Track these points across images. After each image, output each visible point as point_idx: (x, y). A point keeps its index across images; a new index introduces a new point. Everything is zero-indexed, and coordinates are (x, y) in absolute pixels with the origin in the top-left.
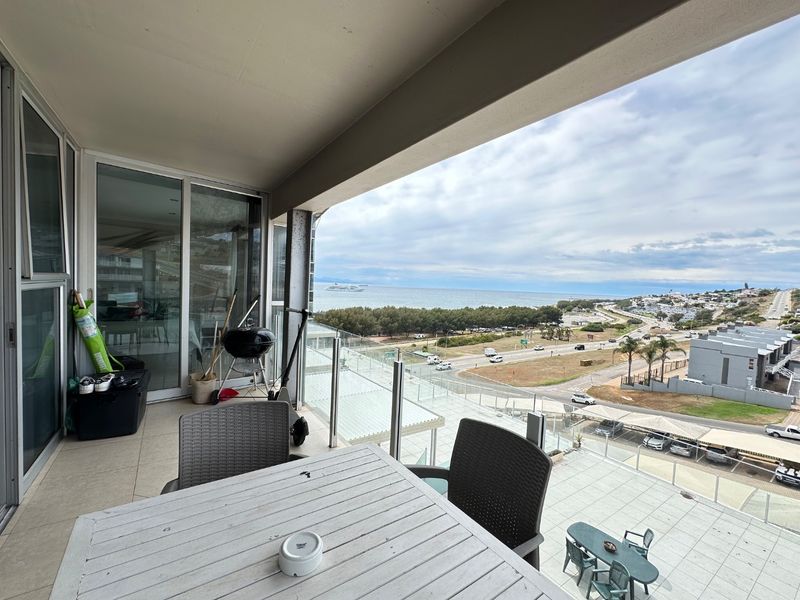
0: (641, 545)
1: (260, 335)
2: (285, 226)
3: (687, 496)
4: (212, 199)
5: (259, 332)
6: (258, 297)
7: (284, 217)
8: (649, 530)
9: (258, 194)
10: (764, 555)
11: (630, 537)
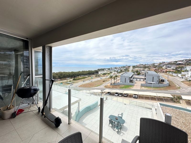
0: (121, 116)
1: (33, 89)
2: (42, 51)
3: (125, 104)
4: (6, 39)
5: (32, 88)
6: (29, 75)
7: (41, 48)
8: (122, 113)
9: (27, 39)
10: (137, 112)
11: (119, 115)
